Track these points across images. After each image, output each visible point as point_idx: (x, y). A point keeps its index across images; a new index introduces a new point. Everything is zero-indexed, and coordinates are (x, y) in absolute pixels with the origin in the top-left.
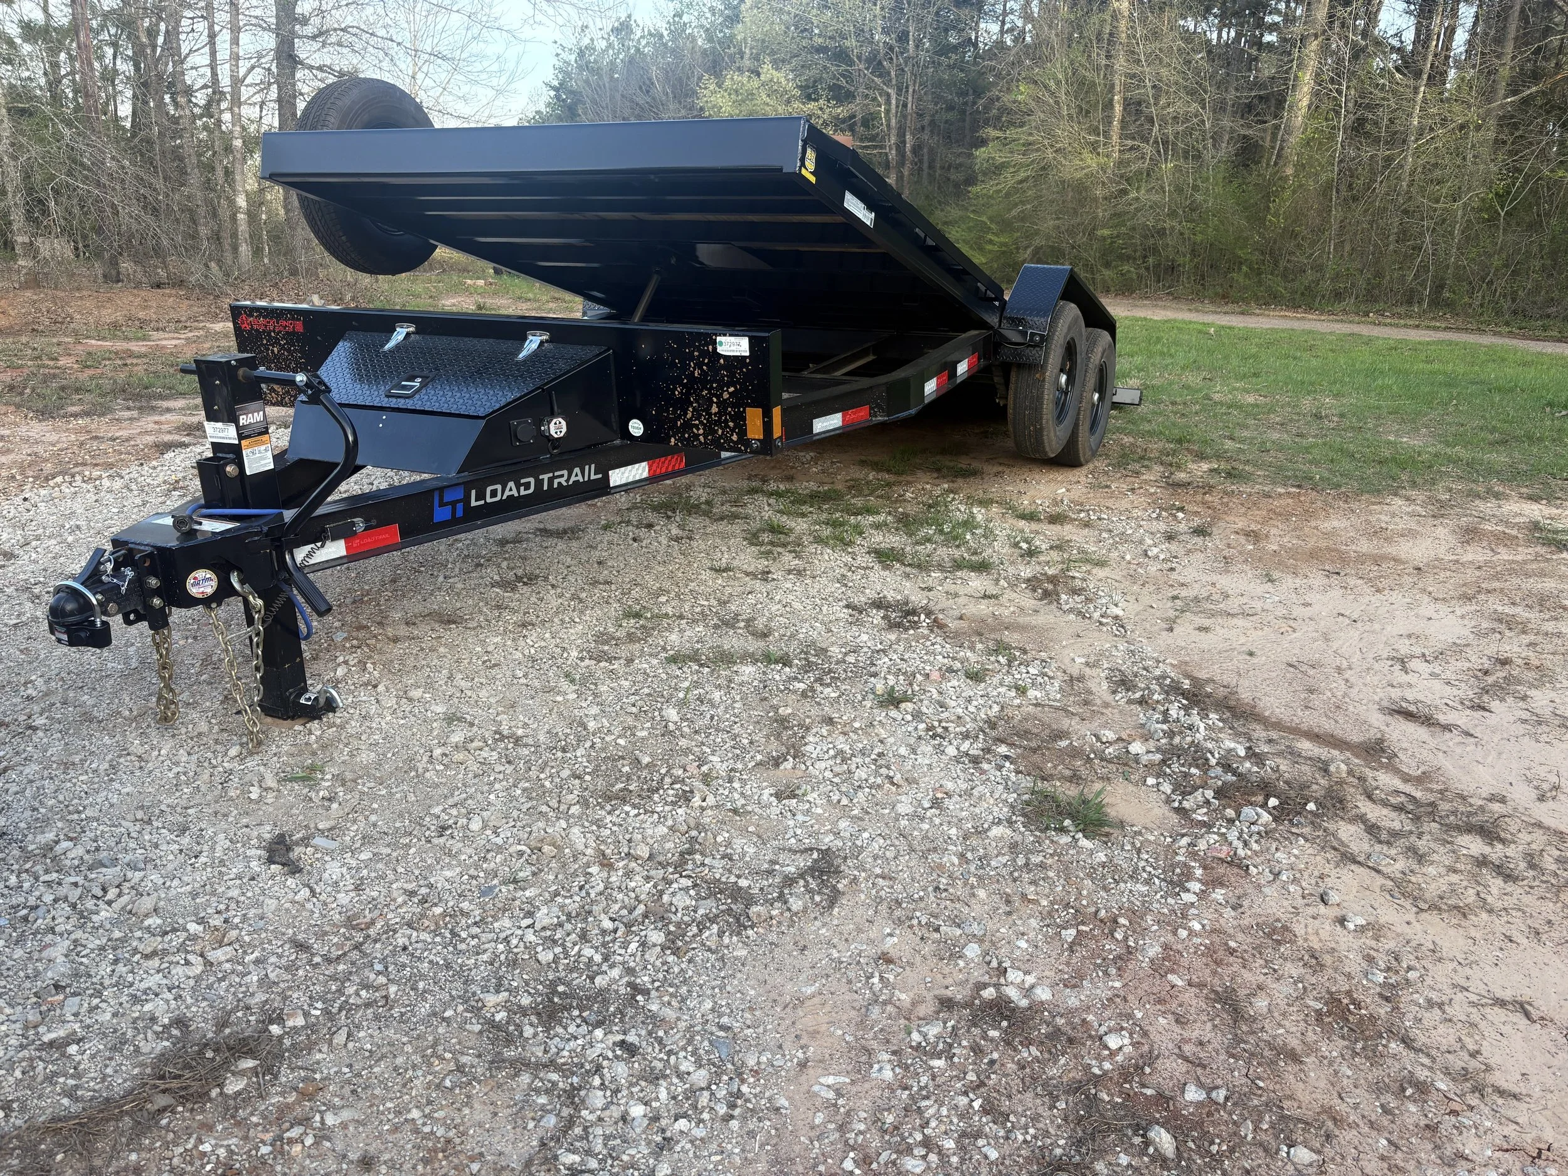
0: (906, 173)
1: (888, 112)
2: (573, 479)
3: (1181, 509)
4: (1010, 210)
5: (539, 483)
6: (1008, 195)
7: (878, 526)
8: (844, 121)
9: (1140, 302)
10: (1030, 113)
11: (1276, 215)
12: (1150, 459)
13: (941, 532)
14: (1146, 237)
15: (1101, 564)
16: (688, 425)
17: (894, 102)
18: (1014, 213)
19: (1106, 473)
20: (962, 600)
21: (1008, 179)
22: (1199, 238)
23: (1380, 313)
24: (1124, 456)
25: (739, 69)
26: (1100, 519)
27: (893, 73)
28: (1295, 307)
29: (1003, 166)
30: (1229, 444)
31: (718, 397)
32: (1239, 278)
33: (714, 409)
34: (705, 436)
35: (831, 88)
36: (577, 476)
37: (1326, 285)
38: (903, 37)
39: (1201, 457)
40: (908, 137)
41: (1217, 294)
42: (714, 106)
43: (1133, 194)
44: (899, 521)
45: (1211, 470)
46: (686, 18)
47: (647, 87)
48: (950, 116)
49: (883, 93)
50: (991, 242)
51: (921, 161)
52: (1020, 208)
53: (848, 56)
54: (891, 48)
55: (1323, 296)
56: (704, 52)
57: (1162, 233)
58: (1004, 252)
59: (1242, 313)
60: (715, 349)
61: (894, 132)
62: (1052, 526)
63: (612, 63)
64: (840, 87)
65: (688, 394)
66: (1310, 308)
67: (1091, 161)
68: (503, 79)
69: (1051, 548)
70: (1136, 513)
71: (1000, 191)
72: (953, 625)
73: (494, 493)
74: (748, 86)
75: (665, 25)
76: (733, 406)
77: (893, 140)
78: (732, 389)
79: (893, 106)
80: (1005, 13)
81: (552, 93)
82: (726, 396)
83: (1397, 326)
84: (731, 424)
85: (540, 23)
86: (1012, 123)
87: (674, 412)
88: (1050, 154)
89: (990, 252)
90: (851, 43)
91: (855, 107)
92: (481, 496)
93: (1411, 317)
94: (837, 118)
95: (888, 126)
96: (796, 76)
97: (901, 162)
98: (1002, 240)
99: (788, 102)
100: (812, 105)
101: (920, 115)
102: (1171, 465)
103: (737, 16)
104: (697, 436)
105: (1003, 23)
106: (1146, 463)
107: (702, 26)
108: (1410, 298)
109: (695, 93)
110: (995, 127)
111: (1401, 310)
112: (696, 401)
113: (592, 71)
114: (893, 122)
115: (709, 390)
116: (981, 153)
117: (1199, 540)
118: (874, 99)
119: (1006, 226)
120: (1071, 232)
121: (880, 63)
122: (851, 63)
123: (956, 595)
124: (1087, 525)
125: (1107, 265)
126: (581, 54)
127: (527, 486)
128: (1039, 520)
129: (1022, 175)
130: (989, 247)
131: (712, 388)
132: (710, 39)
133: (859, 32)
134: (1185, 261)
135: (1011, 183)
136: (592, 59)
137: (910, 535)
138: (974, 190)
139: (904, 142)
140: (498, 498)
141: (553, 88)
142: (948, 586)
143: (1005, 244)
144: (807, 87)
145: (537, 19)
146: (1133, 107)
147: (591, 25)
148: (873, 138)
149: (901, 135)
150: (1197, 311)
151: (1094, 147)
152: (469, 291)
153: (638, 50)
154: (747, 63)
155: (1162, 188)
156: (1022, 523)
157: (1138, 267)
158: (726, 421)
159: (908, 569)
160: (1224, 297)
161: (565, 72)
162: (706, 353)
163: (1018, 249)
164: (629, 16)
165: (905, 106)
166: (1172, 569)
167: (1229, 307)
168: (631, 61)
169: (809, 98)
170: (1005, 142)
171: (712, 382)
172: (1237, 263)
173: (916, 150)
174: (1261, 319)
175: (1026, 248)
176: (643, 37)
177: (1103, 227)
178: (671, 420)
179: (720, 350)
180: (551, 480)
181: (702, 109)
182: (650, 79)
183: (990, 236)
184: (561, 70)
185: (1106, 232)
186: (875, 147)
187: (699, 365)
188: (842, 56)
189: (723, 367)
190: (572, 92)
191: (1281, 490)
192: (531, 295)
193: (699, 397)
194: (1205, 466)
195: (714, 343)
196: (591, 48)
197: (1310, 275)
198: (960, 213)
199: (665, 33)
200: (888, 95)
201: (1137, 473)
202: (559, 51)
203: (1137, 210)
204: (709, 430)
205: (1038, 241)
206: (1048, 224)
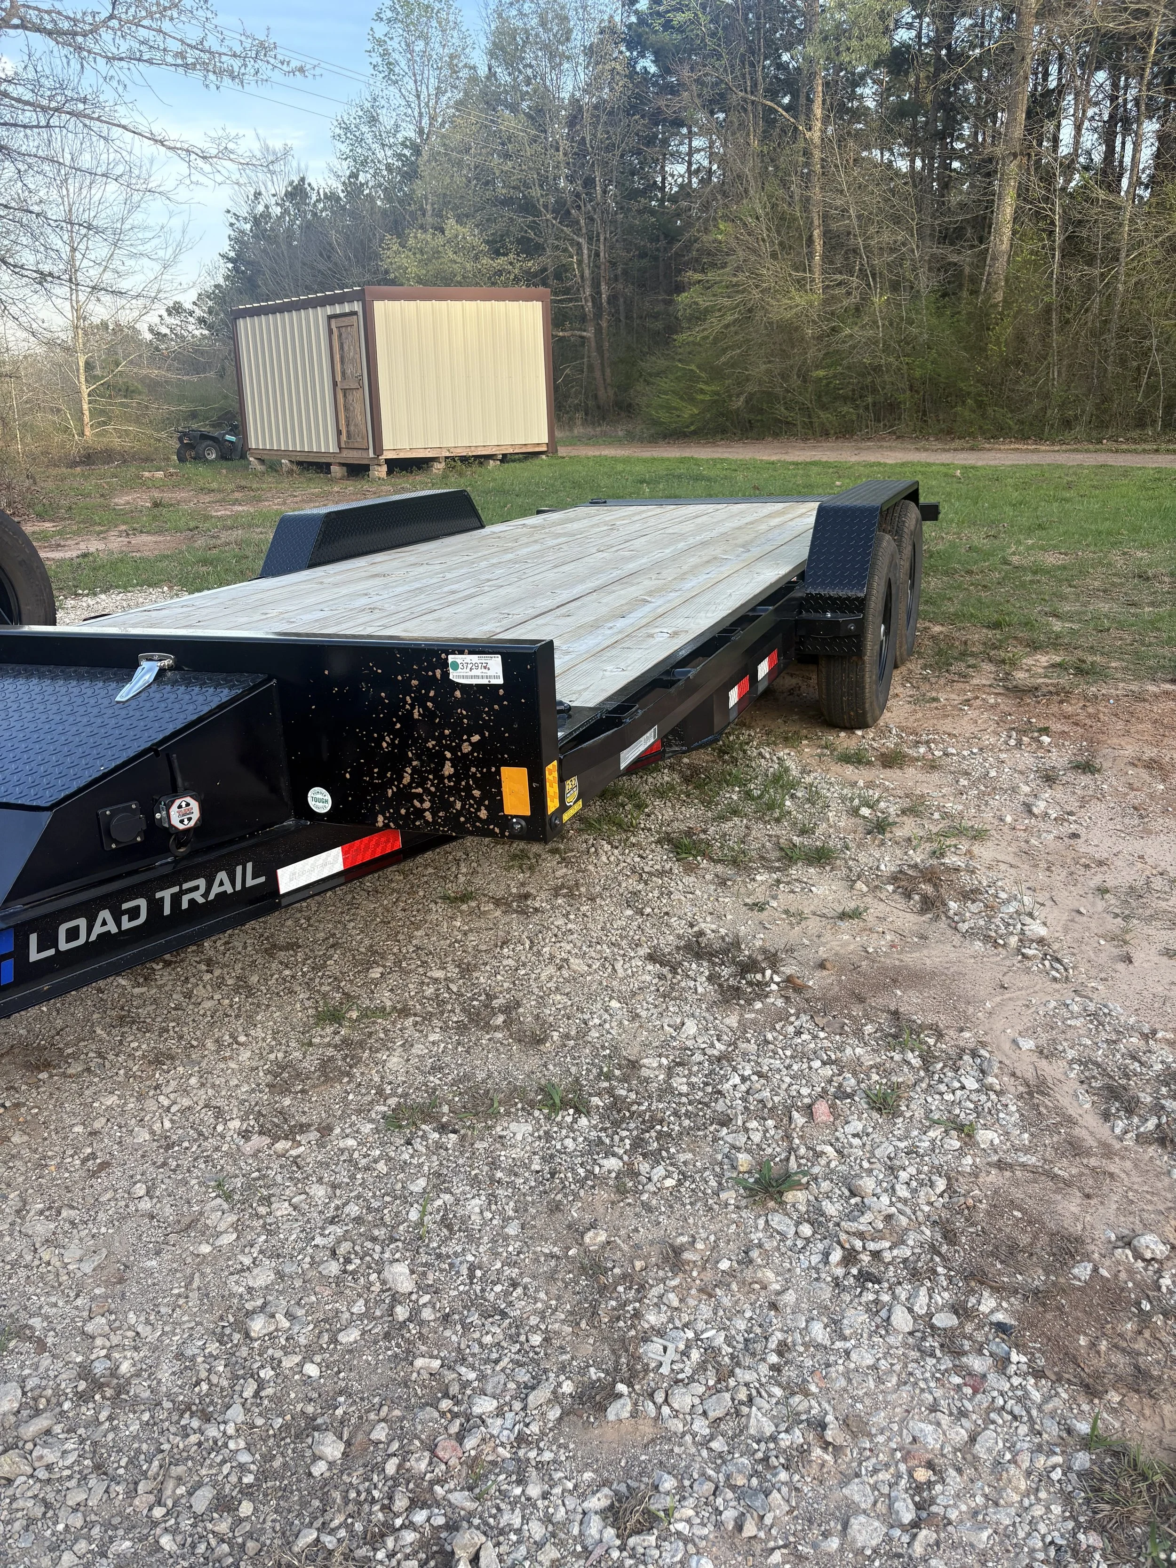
0: (604, 324)
1: (580, 262)
2: (216, 890)
3: (1045, 731)
4: (718, 357)
5: (155, 906)
6: (716, 340)
7: (661, 793)
8: (535, 275)
9: (863, 445)
10: (731, 252)
11: (998, 343)
12: (973, 655)
13: (748, 795)
14: (863, 375)
15: (979, 836)
16: (403, 795)
17: (585, 251)
18: (723, 359)
19: (925, 679)
20: (813, 925)
21: (714, 325)
22: (918, 373)
23: (1114, 439)
24: (940, 653)
25: (422, 227)
26: (946, 754)
27: (582, 222)
28: (1024, 437)
29: (707, 311)
30: (1057, 626)
31: (453, 751)
32: (964, 412)
33: (448, 770)
34: (434, 811)
35: (519, 241)
36: (223, 884)
37: (1054, 413)
38: (589, 183)
39: (1035, 647)
40: (604, 287)
41: (941, 431)
42: (400, 267)
43: (848, 331)
44: (687, 780)
45: (1053, 666)
46: (362, 178)
47: (327, 252)
48: (644, 262)
49: (573, 242)
50: (702, 391)
51: (617, 312)
52: (729, 354)
53: (534, 206)
54: (578, 196)
55: (1052, 426)
56: (384, 212)
57: (877, 369)
58: (715, 401)
59: (972, 449)
60: (446, 674)
61: (588, 283)
62: (888, 772)
63: (289, 230)
64: (529, 240)
65: (403, 747)
66: (1040, 438)
67: (800, 299)
68: (170, 251)
69: (903, 812)
70: (989, 739)
71: (707, 337)
72: (814, 981)
73: (73, 934)
74: (433, 244)
75: (341, 187)
76: (479, 763)
77: (588, 291)
78: (476, 738)
79: (585, 257)
80: (690, 154)
81: (230, 266)
82: (466, 748)
83: (1135, 451)
84: (477, 793)
85: (197, 183)
86: (713, 265)
87: (381, 775)
88: (756, 294)
89: (702, 401)
90: (536, 192)
91: (546, 260)
92: (48, 940)
93: (1145, 441)
94: (527, 272)
95: (582, 277)
96: (481, 232)
97: (598, 315)
98: (714, 388)
99: (476, 258)
100: (501, 260)
101: (613, 264)
102: (1003, 662)
103: (416, 172)
104: (420, 813)
105: (690, 164)
106: (972, 661)
107: (380, 185)
108: (1141, 421)
109: (377, 256)
110: (695, 270)
111: (1135, 434)
112: (418, 757)
113: (268, 239)
114: (587, 272)
115: (439, 740)
116: (683, 298)
117: (1085, 779)
118: (565, 250)
119: (716, 374)
120: (784, 376)
121: (568, 212)
122: (536, 213)
123: (800, 917)
124: (933, 766)
125: (824, 407)
126: (256, 221)
127: (134, 913)
128: (869, 763)
129: (729, 318)
130: (700, 397)
131: (442, 736)
132: (388, 199)
133: (543, 181)
134: (906, 398)
135: (718, 328)
136: (268, 227)
137: (708, 804)
138: (680, 337)
139: (599, 293)
140: (82, 941)
141: (230, 260)
142: (784, 899)
143: (717, 393)
144: (494, 242)
145: (194, 178)
146: (833, 241)
147: (263, 190)
148: (567, 291)
149: (596, 285)
150: (926, 450)
151: (800, 283)
152: (147, 486)
153: (315, 214)
154: (429, 219)
155: (875, 322)
156: (849, 771)
157: (857, 407)
158: (468, 789)
159: (720, 868)
160: (949, 432)
161: (238, 240)
162: (428, 682)
163: (730, 396)
164: (303, 179)
165: (597, 255)
166: (1075, 836)
167: (957, 443)
168: (307, 227)
169: (498, 253)
170: (707, 286)
171: (441, 727)
172: (962, 397)
173: (613, 299)
174: (992, 454)
175: (738, 396)
176: (319, 201)
177: (817, 367)
178: (376, 787)
179: (455, 676)
180: (176, 899)
181: (387, 272)
182: (330, 244)
183: (701, 386)
184: (237, 240)
185: (821, 373)
186: (571, 300)
187: (420, 701)
188: (528, 207)
189: (460, 703)
190: (248, 263)
191: (1152, 688)
192: (215, 485)
193: (423, 753)
194: (1044, 659)
195: (445, 665)
196: (266, 215)
197: (1037, 404)
198: (666, 363)
199: (342, 195)
200: (579, 244)
201: (965, 676)
202: (233, 221)
203: (854, 347)
204: (441, 803)
205: (752, 388)
206: (759, 369)
